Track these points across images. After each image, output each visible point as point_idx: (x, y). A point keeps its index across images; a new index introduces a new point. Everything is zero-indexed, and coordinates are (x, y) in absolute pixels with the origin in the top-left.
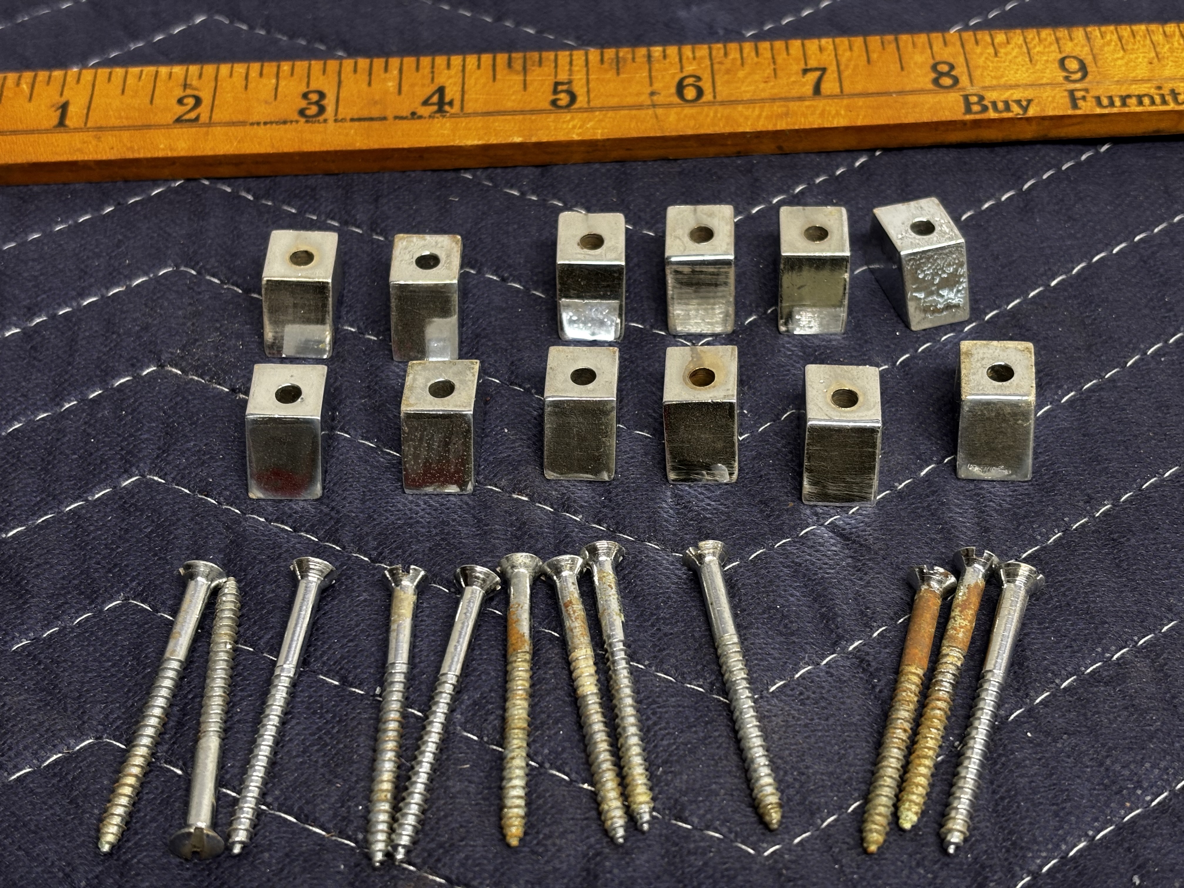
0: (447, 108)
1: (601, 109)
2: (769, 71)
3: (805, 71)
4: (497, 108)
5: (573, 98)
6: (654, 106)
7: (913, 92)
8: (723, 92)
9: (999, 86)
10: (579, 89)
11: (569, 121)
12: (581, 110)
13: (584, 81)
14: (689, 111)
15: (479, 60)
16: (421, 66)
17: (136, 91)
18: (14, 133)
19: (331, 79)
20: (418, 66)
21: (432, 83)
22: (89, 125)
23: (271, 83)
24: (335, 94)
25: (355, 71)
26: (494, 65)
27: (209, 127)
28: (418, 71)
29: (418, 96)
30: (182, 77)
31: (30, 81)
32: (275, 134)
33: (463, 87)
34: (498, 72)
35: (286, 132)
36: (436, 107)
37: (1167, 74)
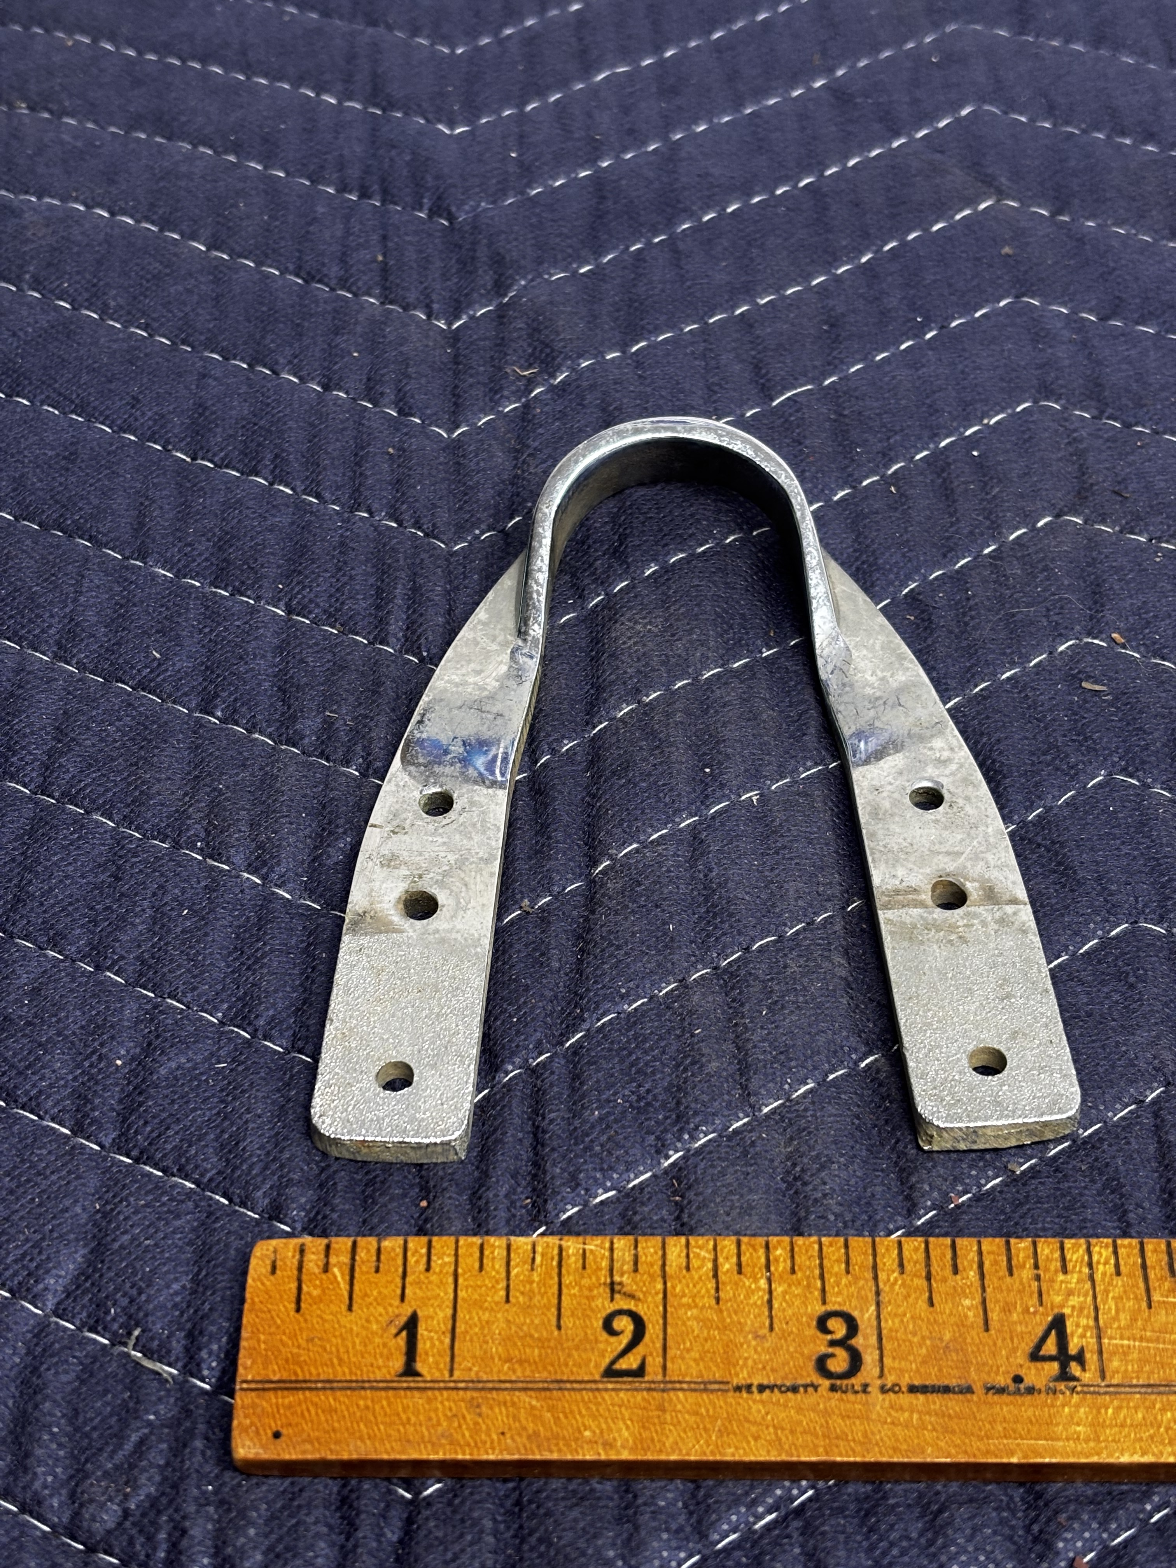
0: (1075, 1368)
4: (1164, 1376)
15: (1115, 1253)
16: (1014, 1263)
17: (531, 1295)
18: (330, 1385)
19: (862, 1283)
20: (1009, 1260)
21: (1041, 1304)
22: (457, 1374)
23: (759, 1289)
24: (875, 1323)
25: (901, 1265)
26: (1144, 1266)
27: (663, 1391)
28: (1011, 1274)
29: (1021, 1336)
30: (605, 1264)
31: (345, 1259)
32: (782, 1415)
33: (1096, 1319)
34: (1154, 1283)
35: (799, 1410)
36: (1056, 1365)
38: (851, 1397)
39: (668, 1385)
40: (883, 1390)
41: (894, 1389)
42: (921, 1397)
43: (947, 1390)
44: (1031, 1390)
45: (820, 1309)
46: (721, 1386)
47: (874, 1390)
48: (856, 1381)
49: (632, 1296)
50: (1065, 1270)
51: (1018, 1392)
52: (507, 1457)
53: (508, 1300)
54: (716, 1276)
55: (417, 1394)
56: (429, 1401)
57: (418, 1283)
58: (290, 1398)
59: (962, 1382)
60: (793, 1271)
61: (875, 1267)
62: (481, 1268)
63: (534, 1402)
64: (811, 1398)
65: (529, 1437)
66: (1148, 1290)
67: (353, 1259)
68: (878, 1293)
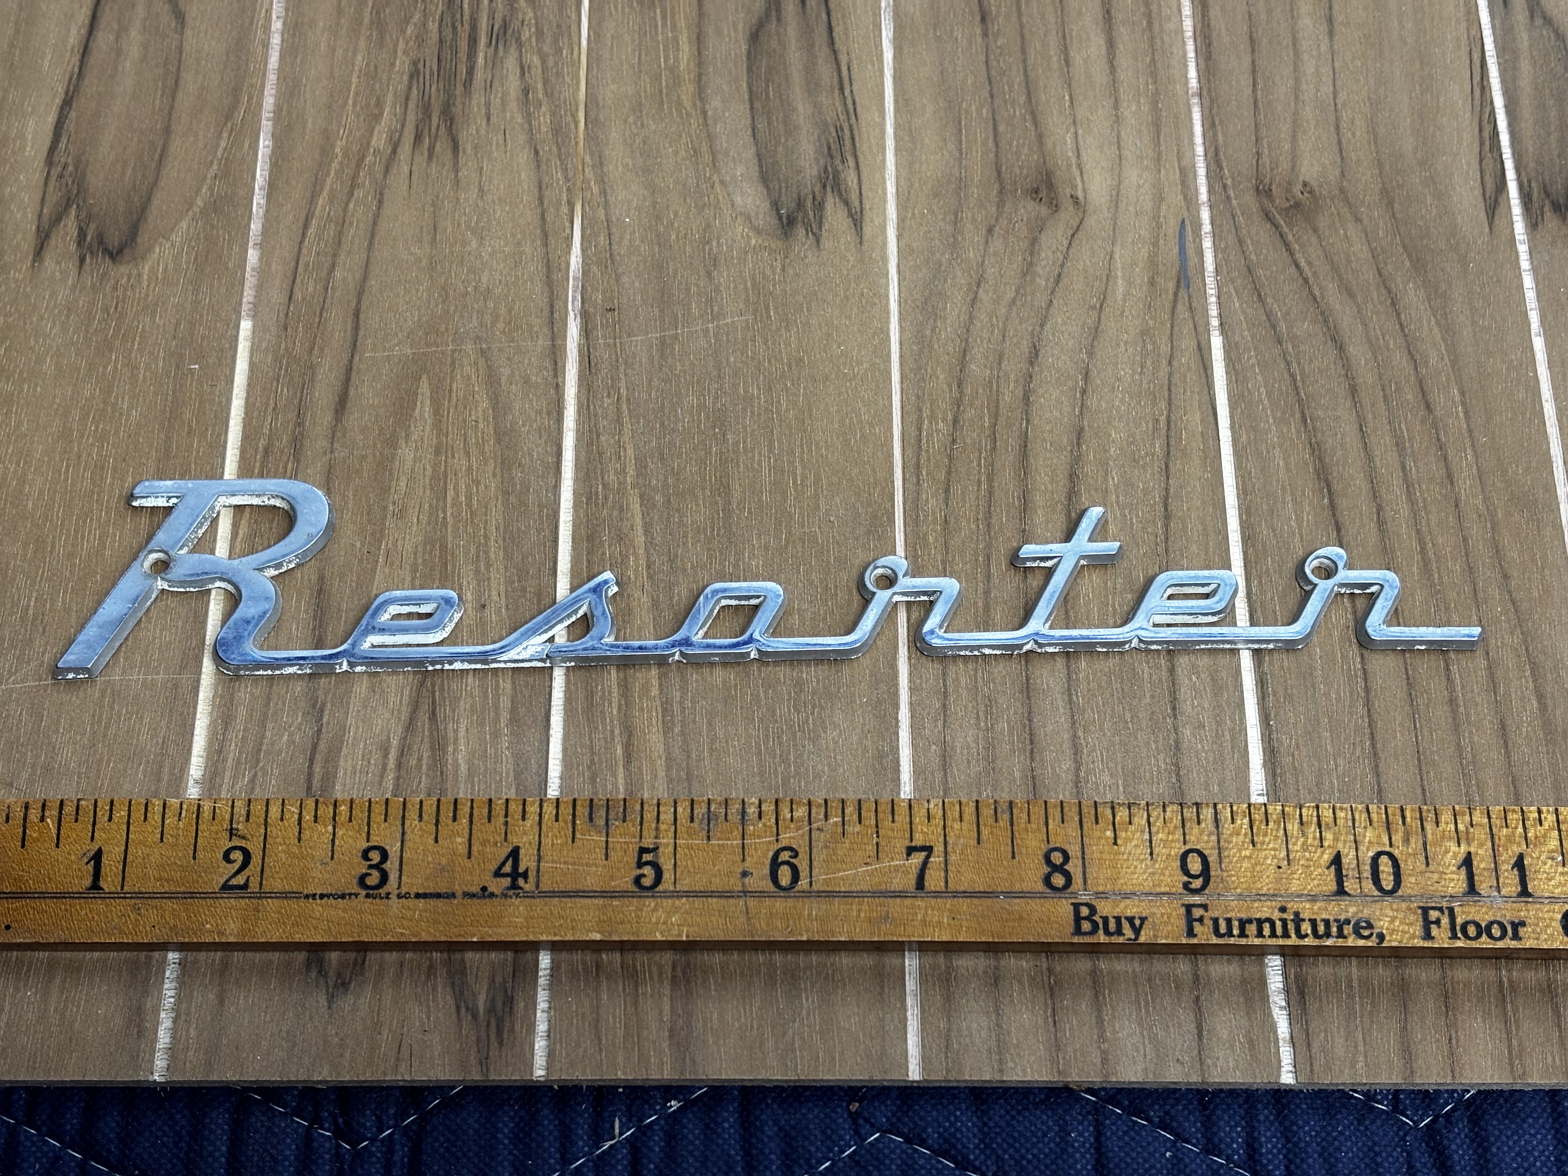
0: (521, 882)
1: (688, 894)
2: (871, 849)
3: (910, 851)
4: (575, 886)
5: (659, 874)
6: (745, 893)
7: (1021, 895)
9: (1113, 892)
10: (666, 860)
11: (653, 912)
12: (667, 894)
13: (671, 848)
14: (782, 903)
15: (557, 806)
16: (493, 813)
17: (177, 837)
18: (43, 895)
19: (393, 828)
20: (490, 812)
21: (506, 840)
22: (126, 888)
23: (327, 831)
24: (399, 854)
25: (421, 817)
26: (573, 816)
27: (259, 898)
28: (489, 820)
29: (490, 860)
30: (228, 817)
31: (55, 813)
32: (333, 913)
33: (539, 850)
34: (578, 827)
35: (344, 911)
36: (509, 879)
37: (1295, 886)
38: (378, 901)
39: (262, 895)
40: (399, 896)
41: (407, 896)
42: (422, 901)
43: (438, 896)
44: (492, 895)
45: (365, 845)
46: (296, 895)
47: (393, 897)
48: (383, 891)
50: (524, 819)
51: (483, 897)
52: (156, 941)
53: (162, 840)
54: (300, 823)
55: (99, 901)
56: (107, 906)
57: (103, 829)
59: (450, 891)
60: (350, 820)
61: (403, 817)
62: (145, 819)
63: (175, 906)
64: (354, 902)
65: (171, 928)
66: (574, 832)
67: (60, 813)
68: (403, 834)
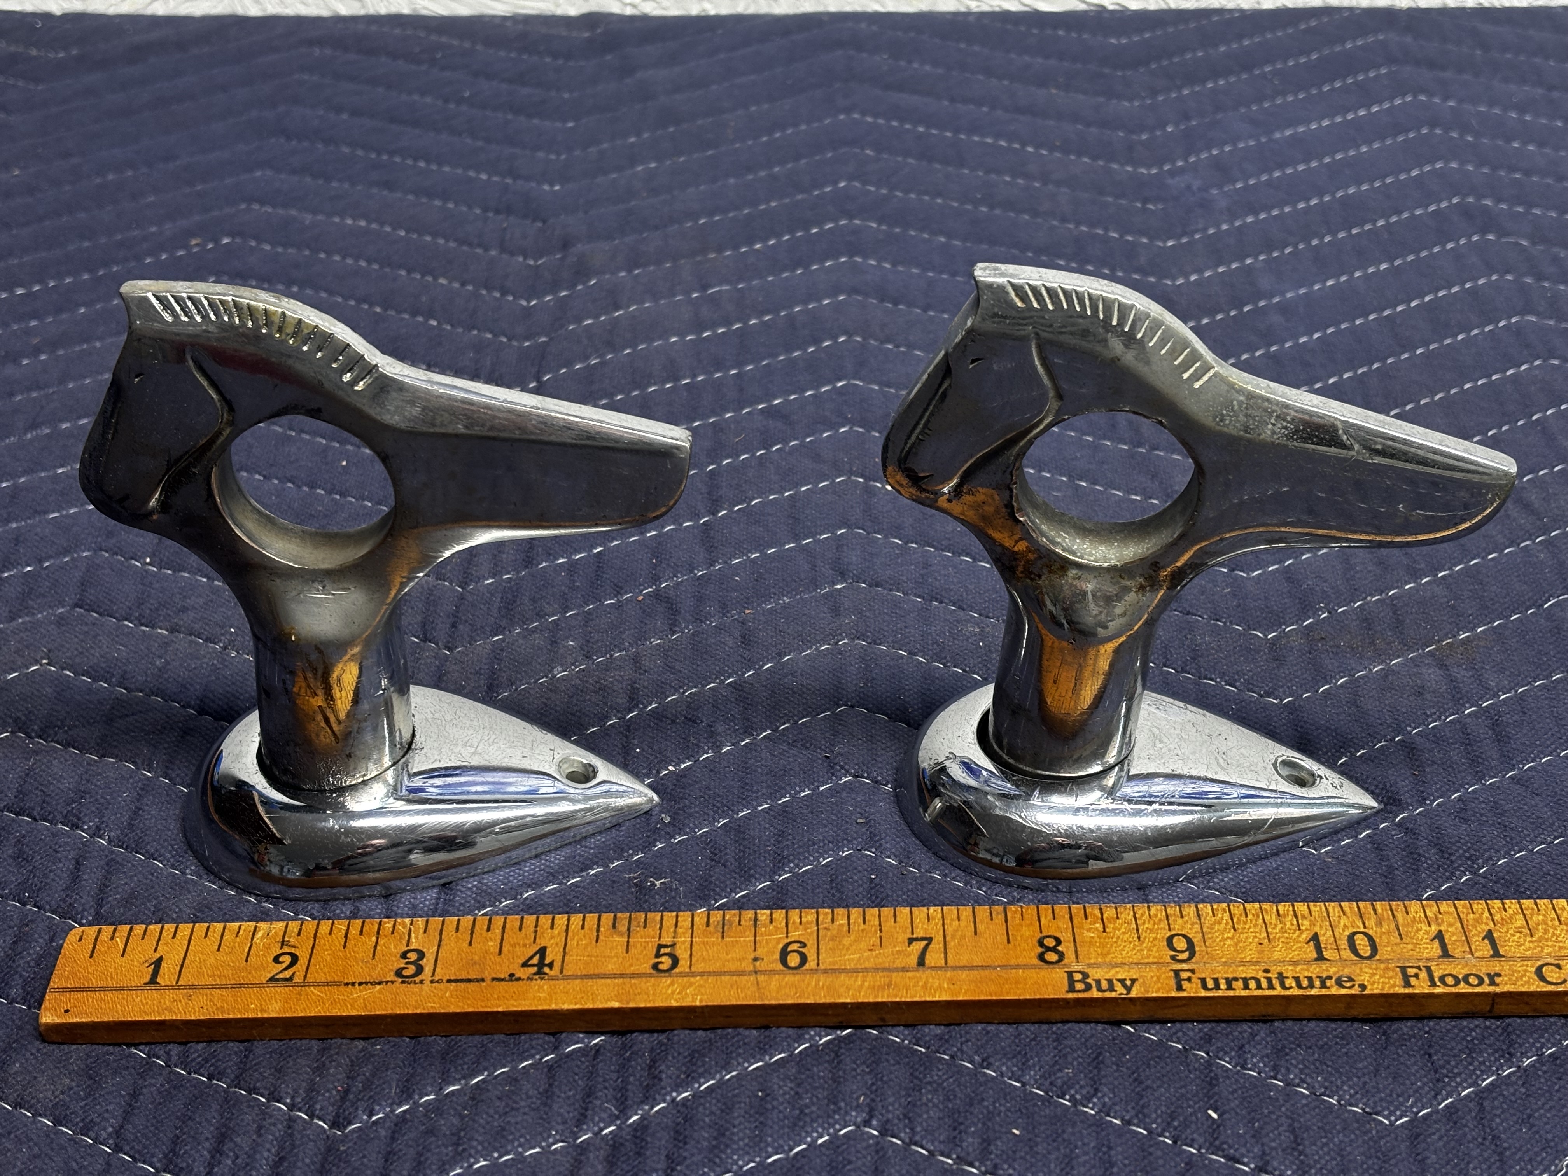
0: (546, 970)
1: (702, 974)
2: (875, 940)
3: (911, 941)
4: (596, 972)
5: (675, 962)
6: (756, 972)
7: (1017, 967)
8: (827, 960)
9: (1105, 963)
10: (682, 953)
11: (669, 986)
12: (682, 975)
13: (688, 945)
14: (790, 978)
15: (584, 920)
16: (524, 925)
17: (233, 948)
18: (103, 989)
19: (431, 939)
20: (521, 924)
21: (534, 943)
22: (181, 983)
23: (370, 941)
24: (435, 954)
25: (457, 929)
26: (599, 926)
27: (302, 987)
28: (520, 929)
29: (519, 956)
30: (281, 933)
31: (125, 934)
32: (370, 994)
33: (564, 948)
34: (602, 932)
35: (381, 992)
36: (536, 968)
37: (1276, 956)
38: (412, 985)
39: (305, 984)
40: (432, 982)
41: (439, 981)
42: (454, 984)
43: (469, 981)
44: (519, 979)
45: (404, 949)
46: (337, 984)
47: (427, 982)
48: (417, 979)
49: (294, 947)
50: (552, 927)
51: (511, 980)
52: (202, 1018)
53: (218, 950)
54: (346, 936)
55: (154, 992)
56: (161, 994)
57: (166, 944)
58: (79, 995)
59: (479, 977)
60: (393, 933)
61: (442, 930)
62: (206, 936)
63: (224, 994)
64: (389, 987)
65: (217, 1009)
66: (598, 937)
67: (129, 934)
68: (440, 941)
